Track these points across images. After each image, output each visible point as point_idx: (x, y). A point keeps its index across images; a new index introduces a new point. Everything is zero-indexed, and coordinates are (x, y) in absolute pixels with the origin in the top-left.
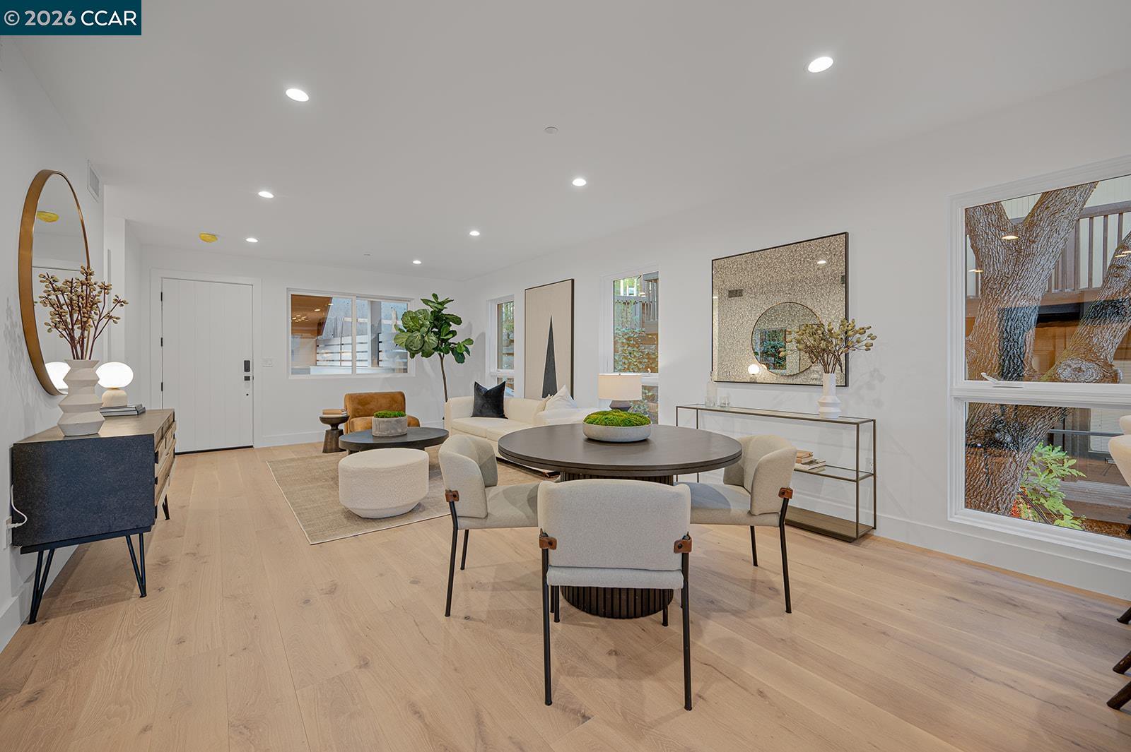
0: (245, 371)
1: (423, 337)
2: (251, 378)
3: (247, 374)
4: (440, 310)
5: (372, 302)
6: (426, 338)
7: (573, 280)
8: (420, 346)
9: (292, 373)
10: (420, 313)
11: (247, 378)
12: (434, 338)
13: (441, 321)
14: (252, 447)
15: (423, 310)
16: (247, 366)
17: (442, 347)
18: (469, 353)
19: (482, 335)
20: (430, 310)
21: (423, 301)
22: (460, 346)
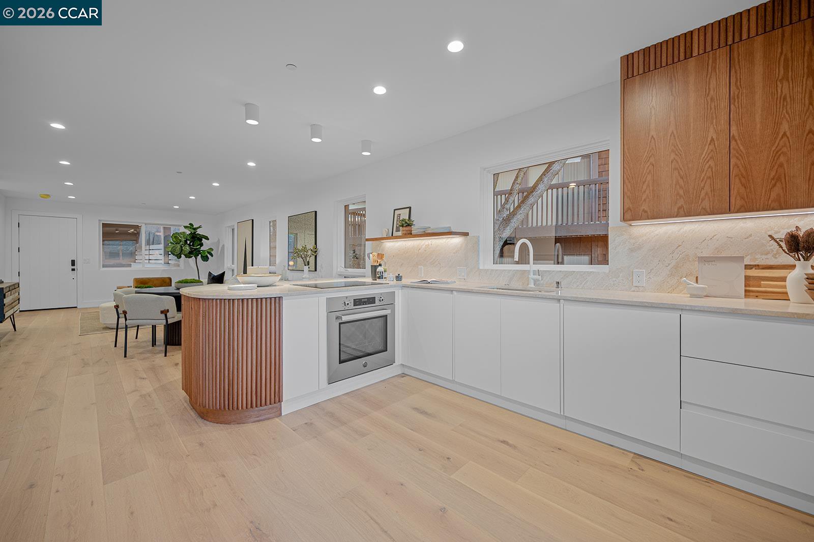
0: (72, 265)
1: (182, 247)
2: (76, 270)
3: (73, 267)
4: (195, 233)
6: (183, 248)
7: (253, 220)
8: (179, 252)
9: (103, 267)
10: (181, 234)
11: (73, 270)
12: (188, 248)
13: (195, 239)
14: (76, 307)
15: (183, 232)
16: (73, 263)
17: (194, 253)
18: (212, 255)
19: (224, 245)
20: (188, 232)
21: (186, 227)
22: (206, 252)
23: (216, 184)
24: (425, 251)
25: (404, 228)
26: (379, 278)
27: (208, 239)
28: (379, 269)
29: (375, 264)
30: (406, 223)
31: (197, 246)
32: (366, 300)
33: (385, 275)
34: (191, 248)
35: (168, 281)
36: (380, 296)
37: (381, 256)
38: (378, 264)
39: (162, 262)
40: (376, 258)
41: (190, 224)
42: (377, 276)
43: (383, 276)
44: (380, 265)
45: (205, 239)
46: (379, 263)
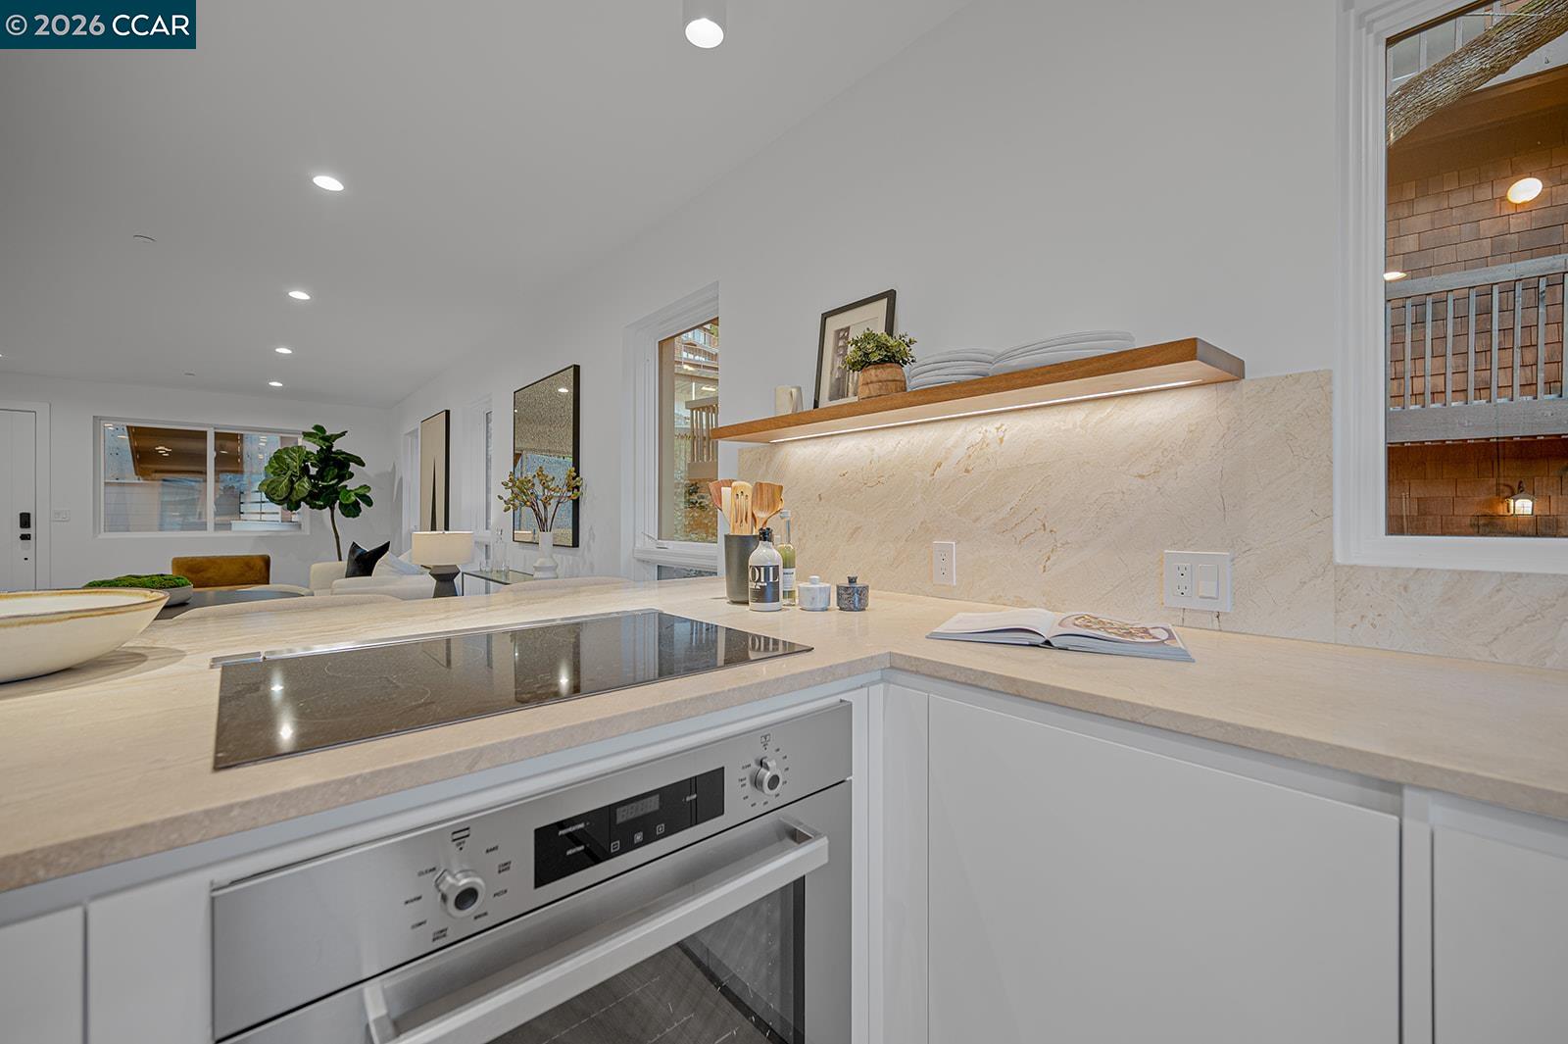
0: (23, 527)
1: (292, 482)
2: (32, 537)
3: (25, 531)
4: (330, 448)
5: (282, 437)
6: (296, 485)
7: (448, 413)
9: (105, 531)
10: (297, 452)
11: (25, 537)
12: (306, 485)
13: (331, 463)
15: (300, 447)
16: (25, 520)
17: (321, 497)
18: (369, 503)
19: (401, 479)
20: (313, 447)
21: (306, 435)
22: (353, 494)
23: (300, 295)
24: (967, 471)
25: (872, 373)
26: (761, 595)
27: (362, 464)
28: (762, 554)
29: (746, 530)
30: (880, 346)
31: (332, 480)
32: (653, 804)
33: (789, 581)
34: (314, 485)
35: (262, 563)
36: (760, 753)
37: (769, 494)
38: (755, 532)
39: (278, 517)
40: (746, 503)
41: (319, 428)
42: (752, 585)
43: (776, 585)
44: (765, 535)
45: (356, 463)
46: (759, 526)
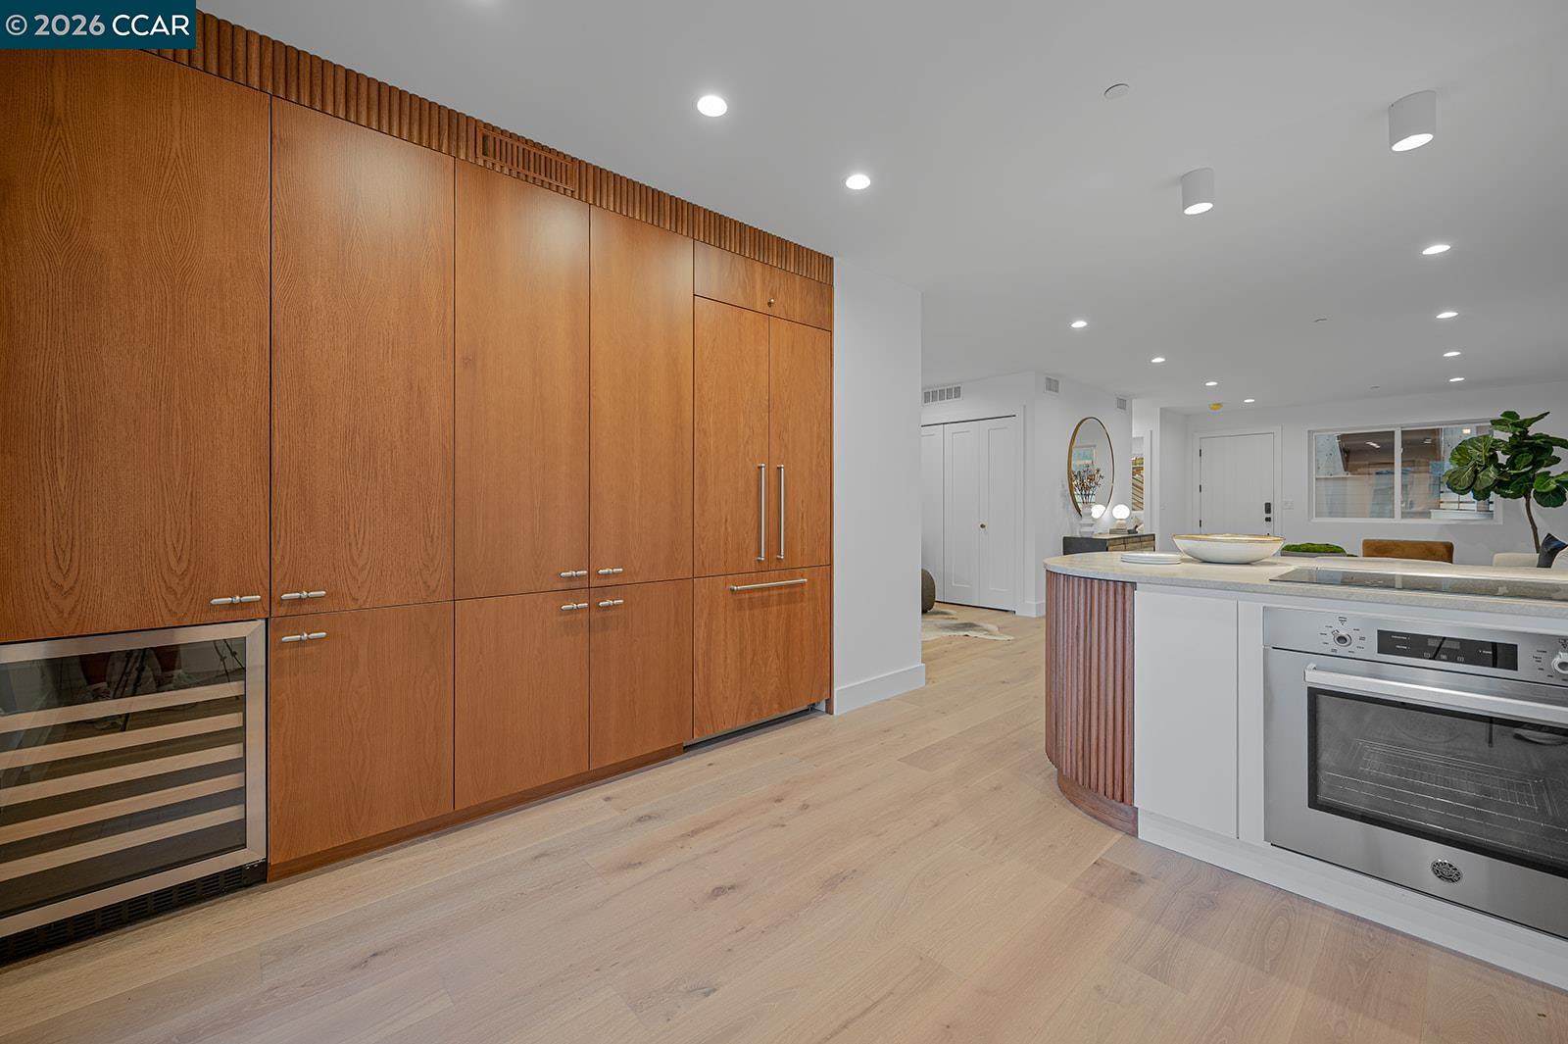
0: (1266, 512)
1: (1476, 472)
2: (1272, 520)
3: (1268, 516)
6: (1481, 475)
9: (1316, 516)
11: (1268, 519)
12: (1494, 474)
16: (1268, 508)
17: (1513, 485)
20: (1503, 435)
21: (1496, 423)
22: (1554, 480)
31: (1526, 467)
32: (1455, 645)
34: (1504, 474)
35: (1443, 550)
41: (1510, 414)
